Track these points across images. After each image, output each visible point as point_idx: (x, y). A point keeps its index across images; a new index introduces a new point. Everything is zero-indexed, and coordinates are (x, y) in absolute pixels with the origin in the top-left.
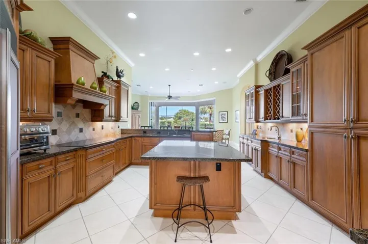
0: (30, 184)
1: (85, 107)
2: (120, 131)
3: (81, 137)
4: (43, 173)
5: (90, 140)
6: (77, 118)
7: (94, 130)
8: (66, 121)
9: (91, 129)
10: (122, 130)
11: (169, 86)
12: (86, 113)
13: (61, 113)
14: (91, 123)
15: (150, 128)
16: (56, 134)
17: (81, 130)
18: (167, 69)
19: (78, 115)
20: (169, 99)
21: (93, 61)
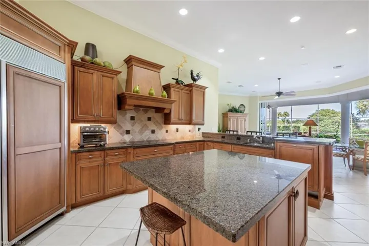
0: (81, 168)
1: (157, 112)
2: (201, 134)
3: (153, 137)
4: (93, 161)
5: (162, 140)
6: (149, 122)
7: (167, 131)
8: (139, 123)
9: (164, 131)
10: (203, 133)
11: (279, 79)
12: (158, 117)
13: (134, 117)
14: (164, 126)
15: (235, 133)
16: (129, 133)
17: (153, 132)
18: (262, 59)
19: (149, 119)
20: (279, 96)
21: (158, 71)
